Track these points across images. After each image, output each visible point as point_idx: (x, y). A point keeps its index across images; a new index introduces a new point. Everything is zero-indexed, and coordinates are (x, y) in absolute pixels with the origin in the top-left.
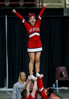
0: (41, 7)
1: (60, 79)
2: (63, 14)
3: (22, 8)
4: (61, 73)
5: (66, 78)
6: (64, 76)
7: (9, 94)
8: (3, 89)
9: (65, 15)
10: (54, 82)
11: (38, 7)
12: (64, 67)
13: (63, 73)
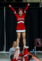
0: (26, 2)
1: (37, 46)
2: (39, 6)
3: (14, 2)
4: (38, 42)
5: (40, 45)
6: (40, 44)
7: (6, 55)
8: (2, 52)
9: (41, 6)
10: (33, 48)
11: (24, 2)
12: (39, 39)
13: (39, 43)
